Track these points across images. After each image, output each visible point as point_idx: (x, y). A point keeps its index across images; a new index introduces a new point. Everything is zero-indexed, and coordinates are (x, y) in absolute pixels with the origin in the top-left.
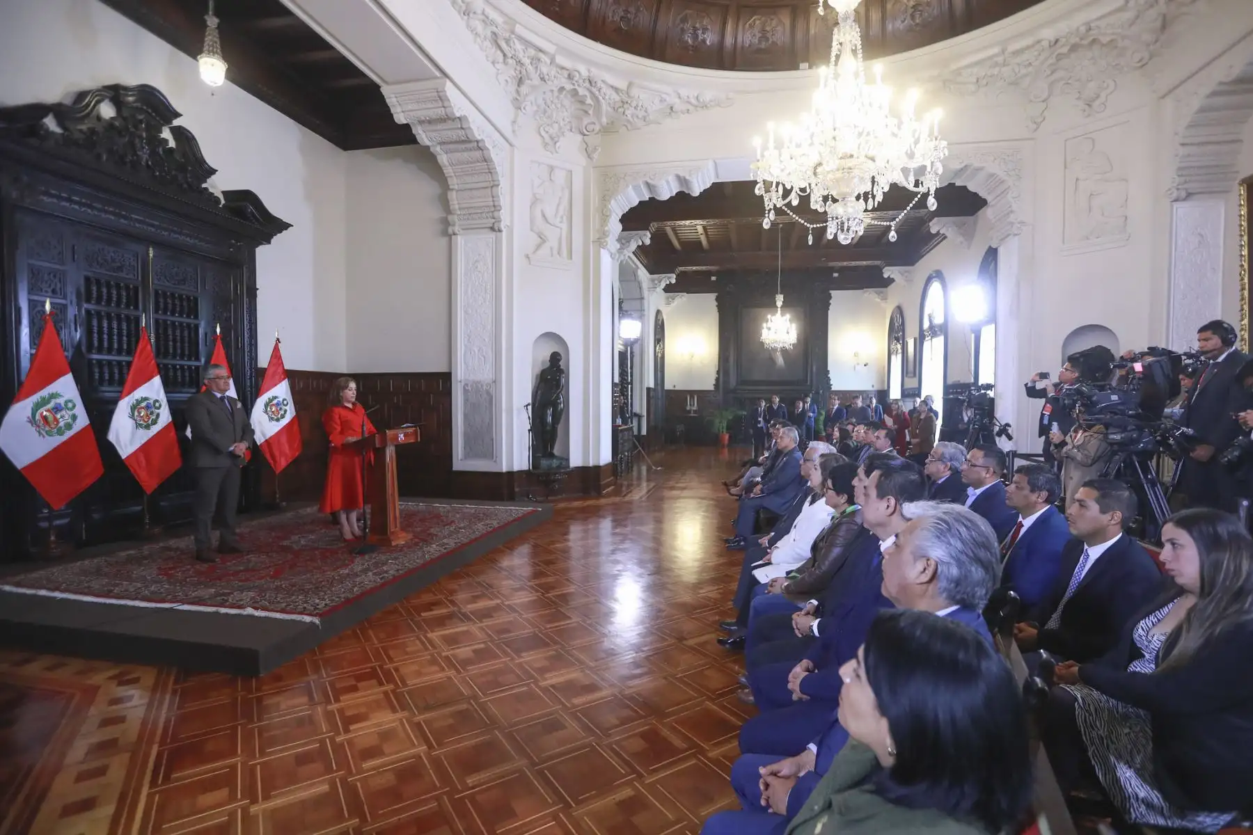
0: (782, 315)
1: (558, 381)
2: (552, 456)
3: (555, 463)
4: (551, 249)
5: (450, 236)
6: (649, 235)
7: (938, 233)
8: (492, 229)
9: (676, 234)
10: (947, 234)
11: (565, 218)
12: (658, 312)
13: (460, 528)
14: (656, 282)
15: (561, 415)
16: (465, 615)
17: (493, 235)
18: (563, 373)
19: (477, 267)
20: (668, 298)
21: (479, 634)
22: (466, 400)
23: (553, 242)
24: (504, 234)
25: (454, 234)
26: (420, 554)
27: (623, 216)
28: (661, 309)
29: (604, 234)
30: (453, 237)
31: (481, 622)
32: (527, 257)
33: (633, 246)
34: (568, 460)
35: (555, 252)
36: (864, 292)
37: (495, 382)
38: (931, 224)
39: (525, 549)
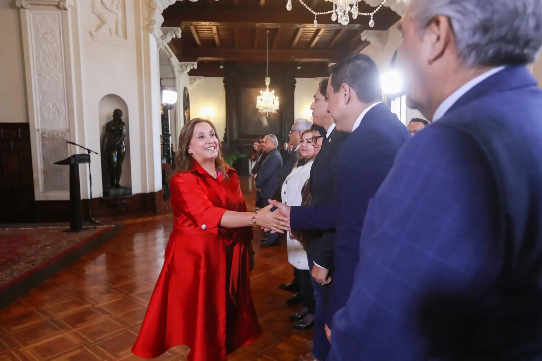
0: (270, 91)
1: (121, 131)
2: (118, 186)
3: (121, 191)
4: (110, 30)
5: (18, 9)
6: (180, 31)
7: (366, 40)
8: (58, 7)
9: (198, 33)
10: (371, 42)
11: (119, 5)
12: (185, 89)
13: (47, 246)
14: (184, 67)
15: (124, 156)
16: (57, 322)
17: (59, 12)
18: (125, 125)
19: (46, 38)
20: (191, 80)
21: (75, 340)
22: (44, 145)
23: (111, 24)
24: (69, 12)
25: (22, 7)
26: (8, 272)
27: (164, 11)
28: (186, 86)
29: (152, 23)
30: (21, 10)
31: (74, 327)
32: (91, 34)
33: (169, 39)
34: (130, 189)
35: (113, 31)
36: (316, 80)
37: (68, 131)
38: (361, 34)
39: (102, 258)
